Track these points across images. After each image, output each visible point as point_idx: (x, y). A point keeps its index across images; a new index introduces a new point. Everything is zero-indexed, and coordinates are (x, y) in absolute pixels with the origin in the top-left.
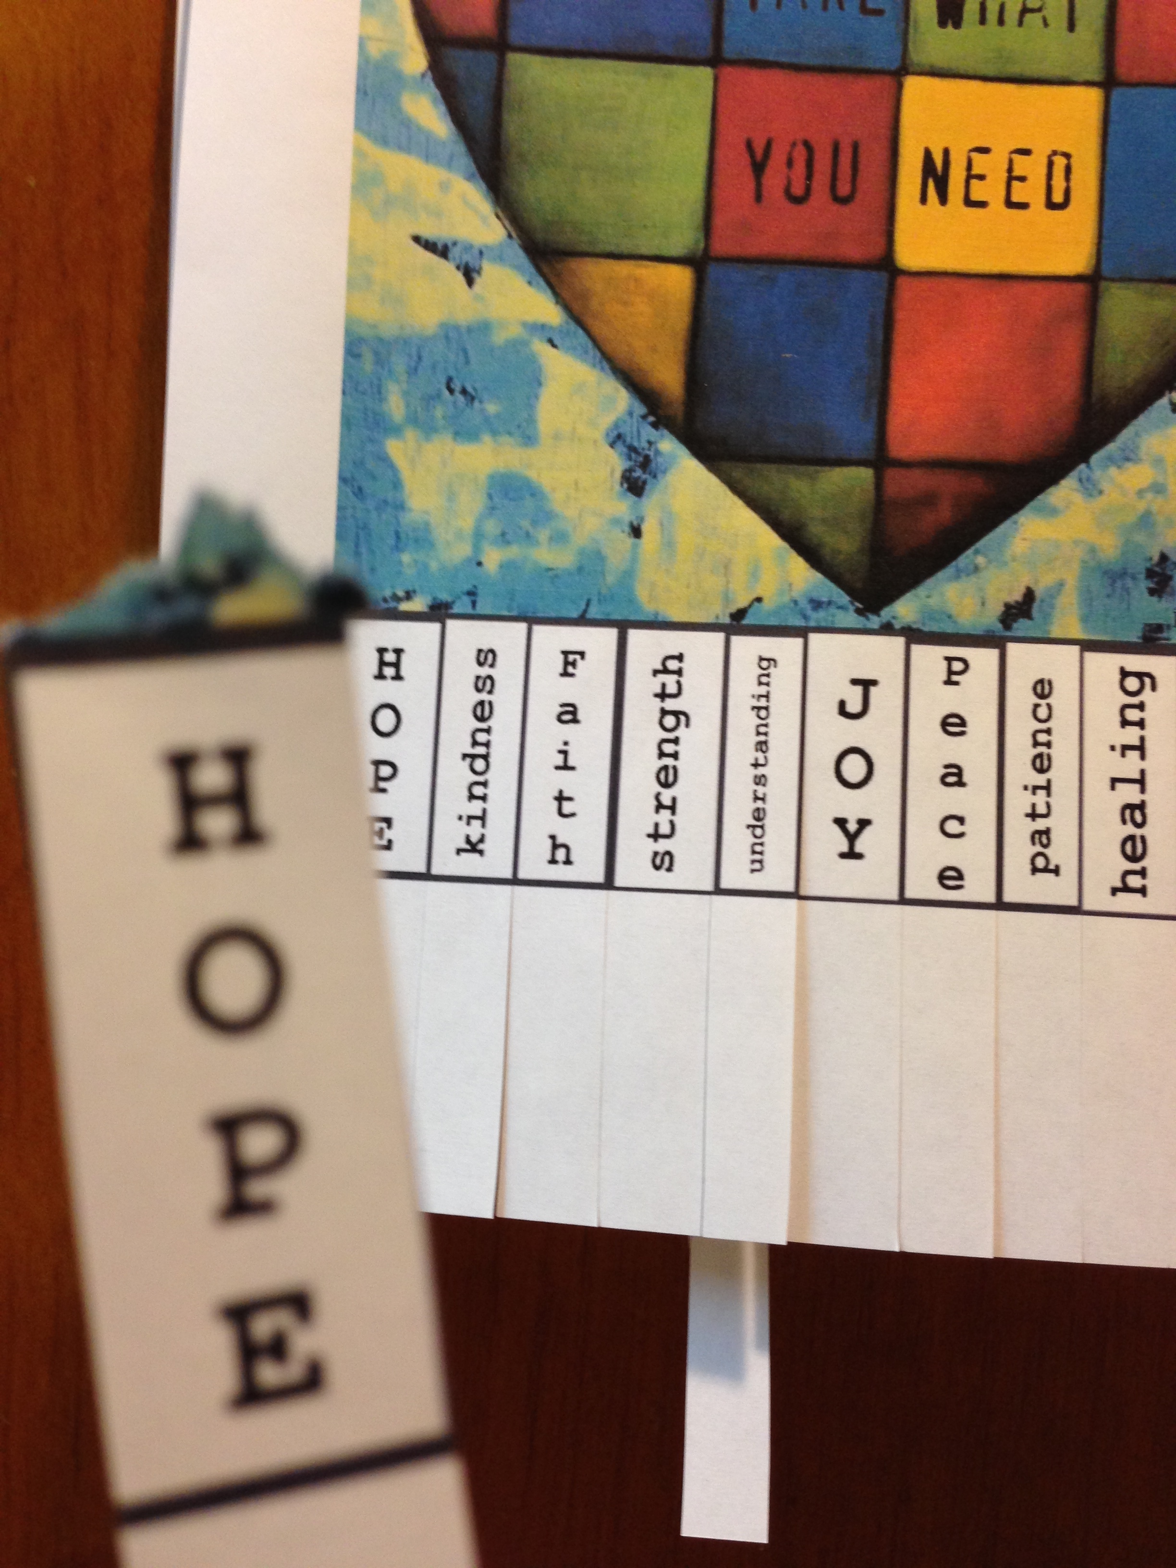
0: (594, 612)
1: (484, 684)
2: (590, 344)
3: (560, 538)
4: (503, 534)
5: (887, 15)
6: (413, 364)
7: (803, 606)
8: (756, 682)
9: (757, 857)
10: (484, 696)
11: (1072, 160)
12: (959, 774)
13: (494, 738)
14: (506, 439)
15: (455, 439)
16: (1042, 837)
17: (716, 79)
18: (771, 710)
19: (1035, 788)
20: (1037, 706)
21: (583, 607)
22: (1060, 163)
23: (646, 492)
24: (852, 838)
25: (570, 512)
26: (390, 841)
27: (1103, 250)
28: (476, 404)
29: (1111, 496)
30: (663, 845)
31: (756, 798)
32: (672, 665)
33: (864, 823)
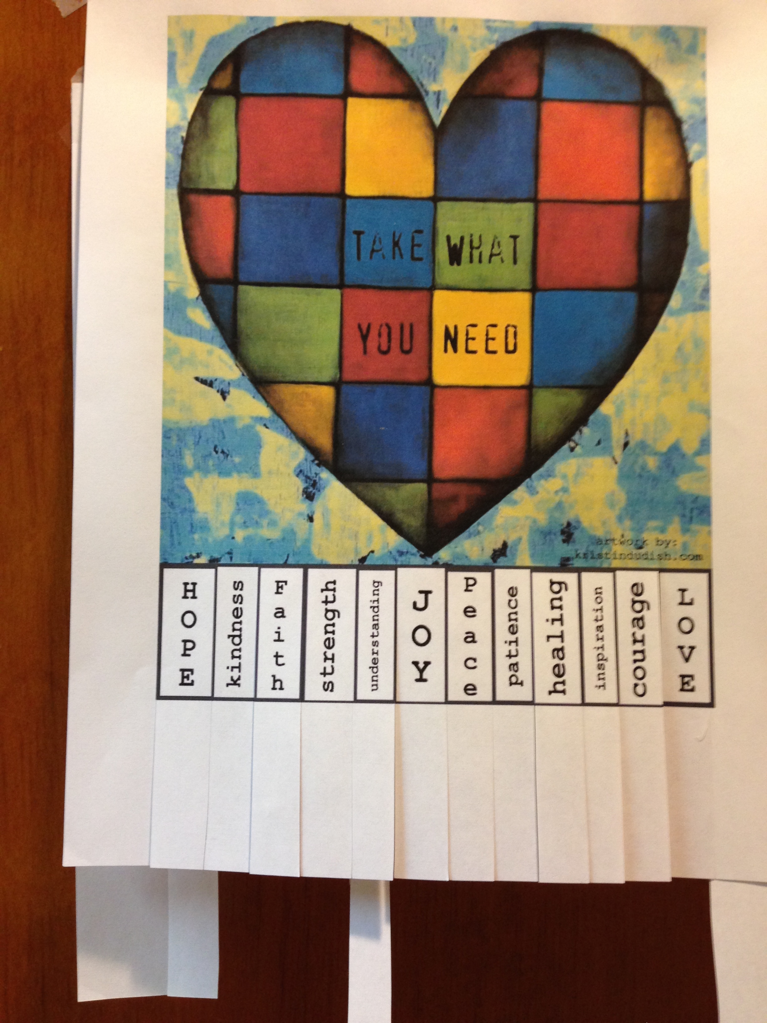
0: (290, 561)
1: (238, 599)
2: (285, 426)
3: (273, 524)
4: (245, 523)
5: (424, 260)
6: (197, 440)
7: (394, 554)
8: (372, 594)
9: (375, 683)
10: (238, 605)
11: (518, 329)
12: (473, 637)
13: (244, 626)
14: (245, 475)
15: (219, 476)
16: (514, 666)
17: (342, 296)
18: (380, 608)
19: (510, 642)
20: (510, 601)
21: (286, 558)
22: (511, 331)
23: (315, 499)
24: (421, 671)
25: (278, 510)
26: (193, 681)
27: (534, 373)
28: (229, 457)
29: (542, 495)
30: (328, 678)
31: (373, 653)
32: (331, 586)
33: (427, 664)
